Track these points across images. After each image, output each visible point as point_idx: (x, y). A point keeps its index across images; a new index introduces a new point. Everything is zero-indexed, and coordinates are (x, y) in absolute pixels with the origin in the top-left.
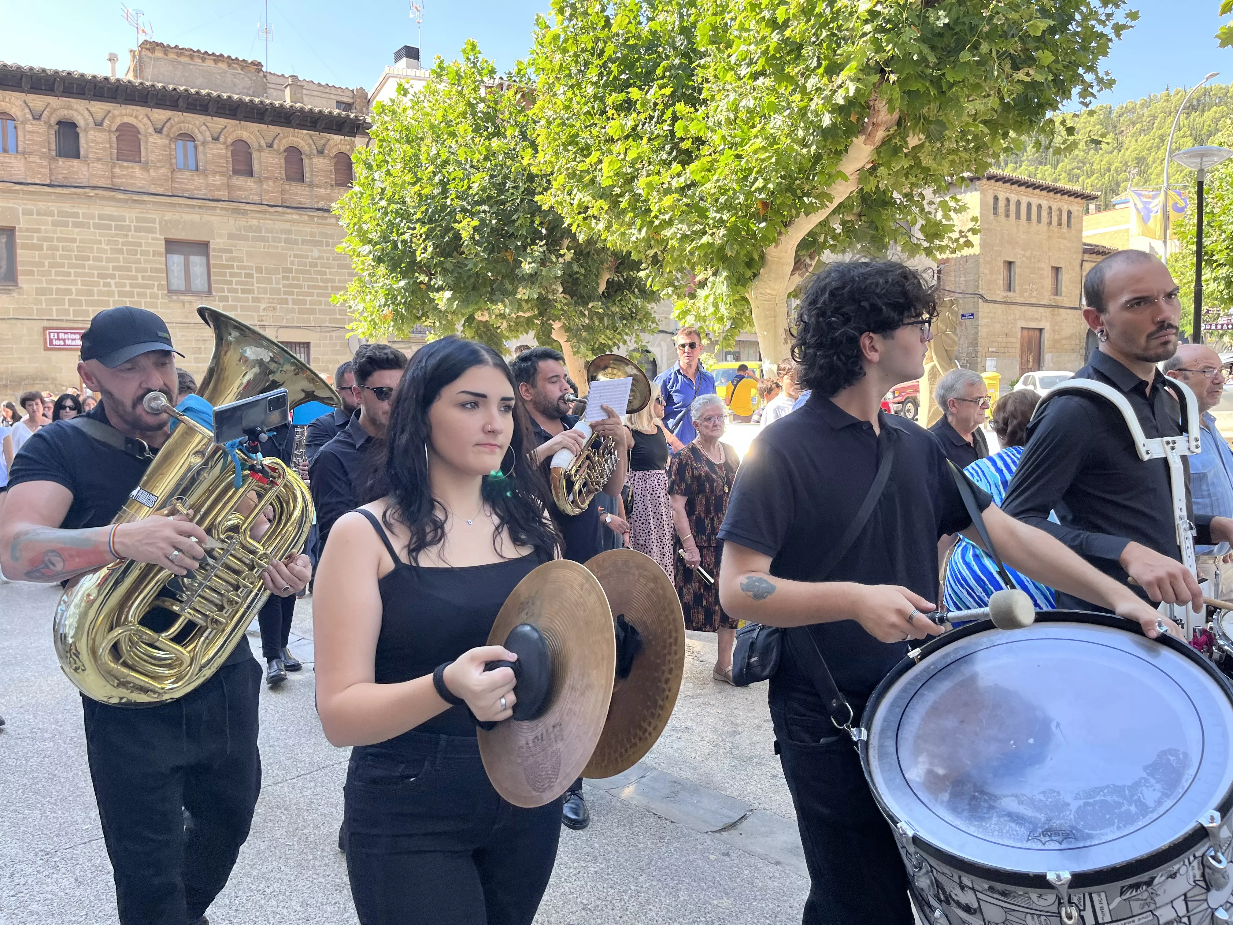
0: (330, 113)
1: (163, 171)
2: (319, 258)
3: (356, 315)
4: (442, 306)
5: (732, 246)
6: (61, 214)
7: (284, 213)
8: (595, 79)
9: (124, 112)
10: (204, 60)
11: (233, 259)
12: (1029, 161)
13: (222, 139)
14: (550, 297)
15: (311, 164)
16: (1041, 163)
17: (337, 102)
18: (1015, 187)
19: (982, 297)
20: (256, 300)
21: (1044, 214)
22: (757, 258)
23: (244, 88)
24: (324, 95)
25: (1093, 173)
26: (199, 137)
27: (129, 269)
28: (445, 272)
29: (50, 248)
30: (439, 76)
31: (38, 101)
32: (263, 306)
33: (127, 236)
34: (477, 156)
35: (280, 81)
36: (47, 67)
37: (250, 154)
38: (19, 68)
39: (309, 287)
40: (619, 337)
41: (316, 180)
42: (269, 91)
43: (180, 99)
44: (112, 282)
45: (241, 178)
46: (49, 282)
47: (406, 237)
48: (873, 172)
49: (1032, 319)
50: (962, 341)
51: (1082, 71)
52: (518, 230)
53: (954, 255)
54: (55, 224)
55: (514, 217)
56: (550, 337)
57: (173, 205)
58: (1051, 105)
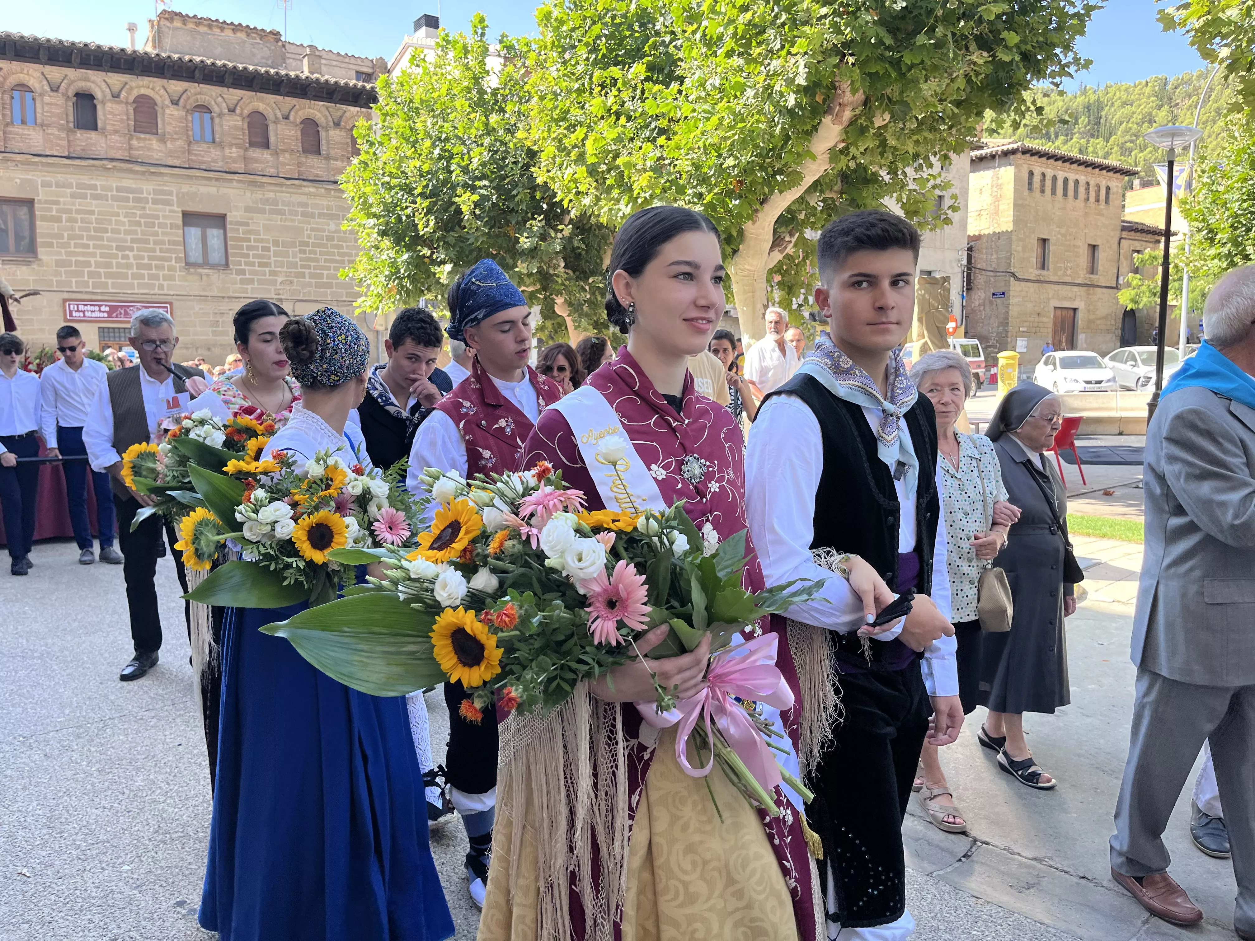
0: (346, 84)
1: (180, 143)
2: (336, 231)
4: (444, 280)
6: (80, 186)
7: (300, 186)
9: (141, 83)
10: (222, 29)
11: (249, 232)
12: (1080, 133)
13: (238, 111)
14: (551, 272)
15: (327, 137)
16: (1092, 136)
17: (357, 72)
18: (1052, 161)
19: (1014, 275)
20: (273, 273)
21: (1082, 190)
22: (735, 234)
23: (263, 58)
24: (344, 65)
25: (1146, 147)
26: (216, 109)
27: (147, 242)
28: (447, 246)
29: (69, 220)
30: (444, 49)
31: (55, 73)
32: (280, 279)
33: (144, 208)
34: (474, 131)
35: (299, 50)
36: (64, 39)
37: (267, 126)
38: (36, 39)
39: (326, 261)
41: (332, 153)
42: (288, 61)
43: (197, 72)
44: (131, 254)
45: (258, 150)
46: (68, 254)
47: (409, 211)
48: (844, 151)
49: (1066, 299)
50: (992, 321)
51: (1058, 51)
52: (518, 205)
53: (986, 232)
54: (73, 196)
55: (515, 192)
56: (554, 311)
57: (190, 177)
58: (1021, 85)
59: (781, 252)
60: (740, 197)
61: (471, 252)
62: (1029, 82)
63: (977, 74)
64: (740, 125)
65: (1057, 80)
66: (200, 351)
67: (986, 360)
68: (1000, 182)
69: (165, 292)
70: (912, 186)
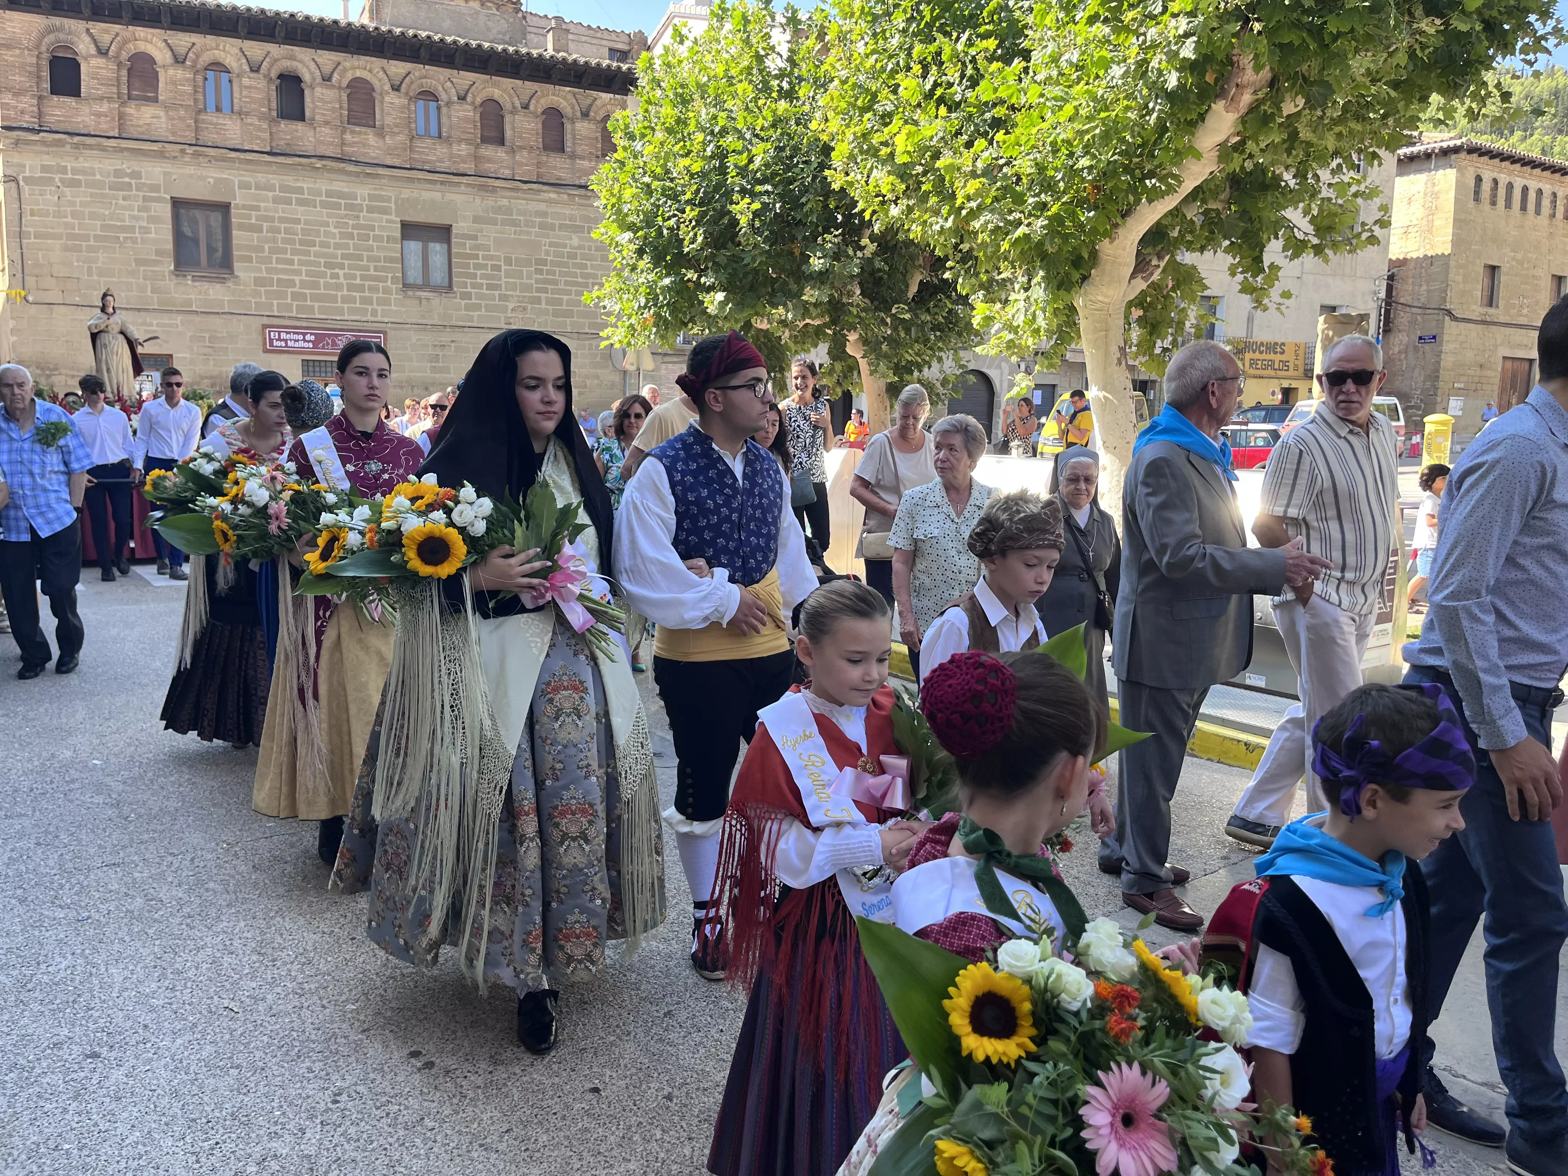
0: (598, 64)
1: (401, 138)
2: (580, 247)
3: (613, 319)
4: (712, 310)
5: (1052, 239)
6: (284, 188)
7: (539, 191)
8: (902, 26)
9: (356, 63)
11: (478, 247)
13: (469, 98)
14: (845, 300)
15: (573, 130)
16: (1560, 132)
17: (611, 50)
18: (1506, 164)
19: (1449, 313)
20: (504, 298)
21: (1546, 202)
22: (1086, 256)
23: (499, 33)
24: (595, 41)
26: (443, 96)
27: (360, 258)
28: (717, 267)
29: (271, 230)
30: (721, 19)
31: (256, 49)
32: (511, 305)
33: (358, 217)
34: (760, 121)
35: (542, 23)
36: (267, 7)
37: (502, 117)
38: (235, 8)
39: (567, 283)
40: (930, 352)
41: (579, 150)
42: (529, 37)
43: (422, 50)
44: (341, 272)
45: (491, 147)
46: (269, 270)
47: (672, 222)
48: (1239, 147)
49: (1520, 346)
50: (1416, 373)
51: (1532, 18)
52: (807, 216)
53: (1414, 255)
54: (276, 200)
55: (804, 200)
56: (844, 351)
57: (411, 180)
58: (1481, 63)
59: (1145, 279)
60: (1096, 208)
61: (746, 274)
62: (1493, 58)
63: (1423, 47)
64: (1103, 115)
65: (1531, 57)
66: (416, 391)
67: (1406, 426)
68: (1437, 188)
69: (379, 319)
70: (1325, 193)
